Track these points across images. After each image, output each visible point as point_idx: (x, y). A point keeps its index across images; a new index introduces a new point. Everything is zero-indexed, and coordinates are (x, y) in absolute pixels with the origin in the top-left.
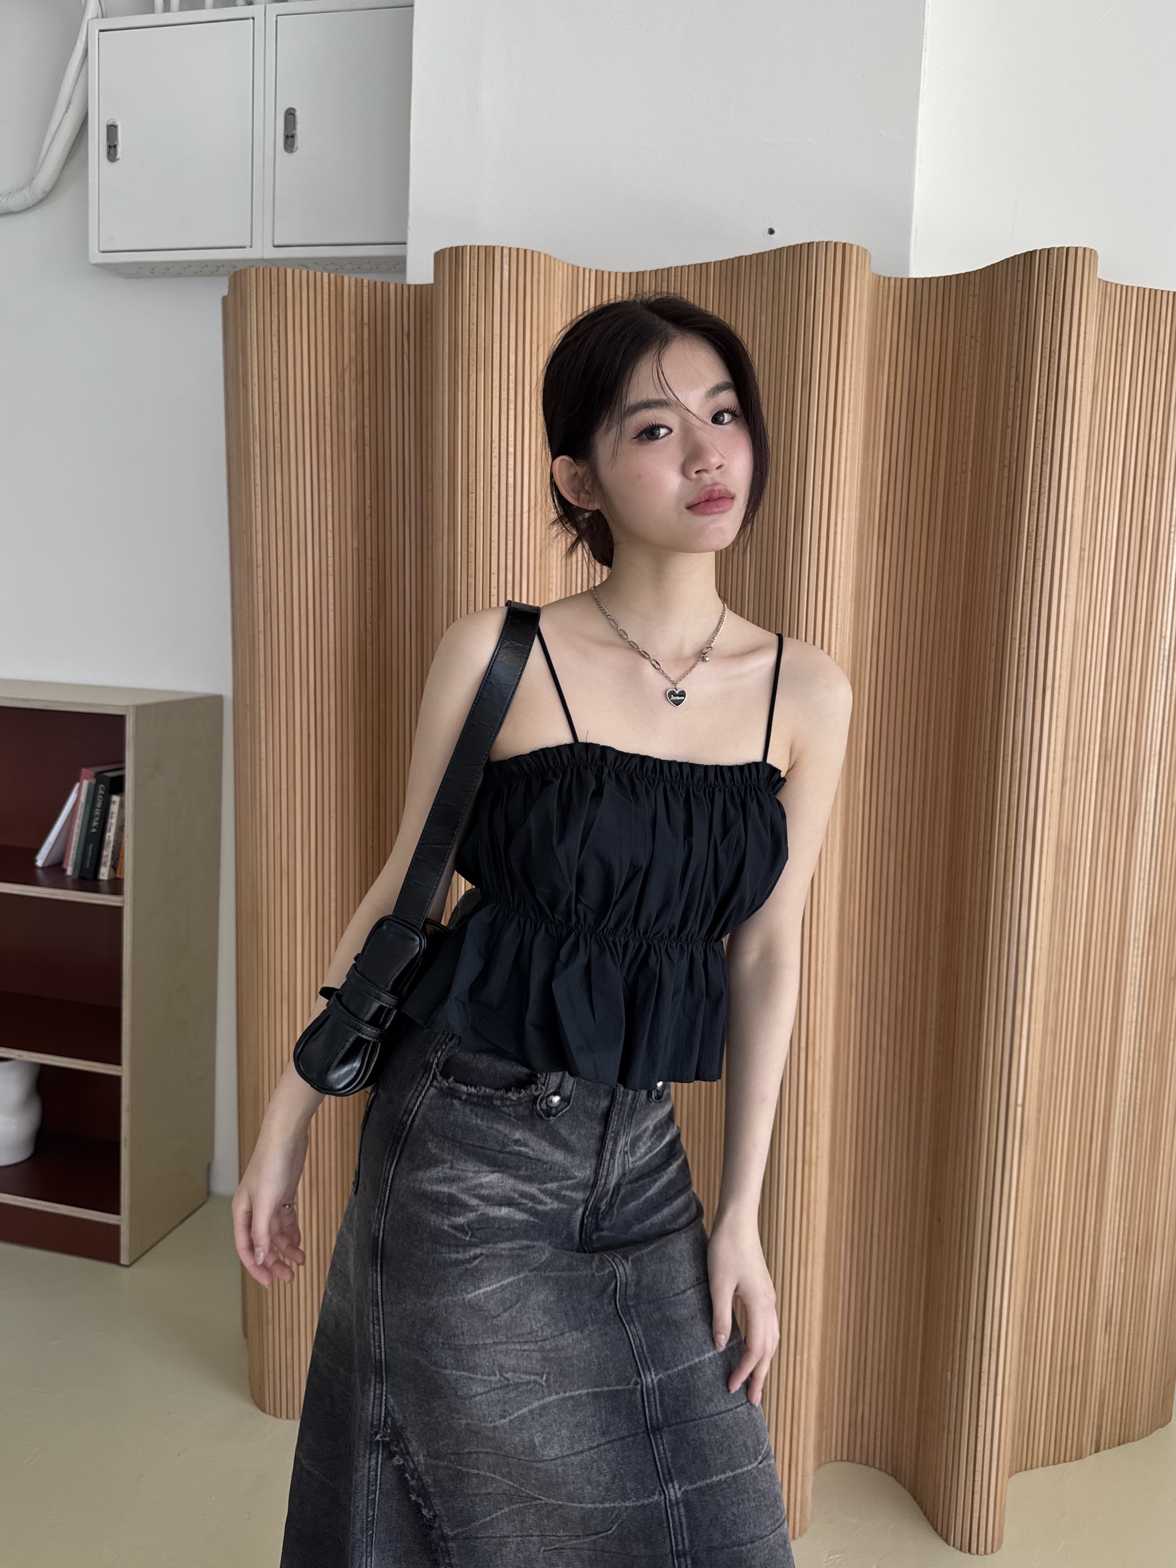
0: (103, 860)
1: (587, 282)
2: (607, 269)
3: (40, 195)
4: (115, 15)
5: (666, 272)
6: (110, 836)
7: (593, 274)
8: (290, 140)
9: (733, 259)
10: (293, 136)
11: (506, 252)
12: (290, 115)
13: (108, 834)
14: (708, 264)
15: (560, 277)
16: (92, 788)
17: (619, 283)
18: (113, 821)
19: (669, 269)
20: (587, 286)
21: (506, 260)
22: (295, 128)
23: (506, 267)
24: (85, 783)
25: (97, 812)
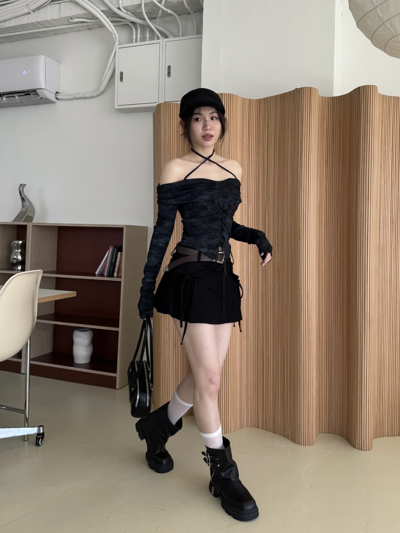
0: (115, 270)
1: (246, 102)
2: (252, 98)
3: (101, 92)
4: (122, 44)
5: (267, 99)
6: (117, 264)
7: (248, 100)
8: (169, 74)
9: (283, 94)
10: (170, 73)
11: (226, 95)
12: (169, 67)
13: (117, 263)
14: (277, 95)
15: (239, 101)
16: (113, 250)
17: (255, 102)
18: (118, 260)
19: (268, 97)
20: (246, 103)
21: (226, 96)
22: (170, 71)
23: (226, 98)
24: (111, 249)
25: (114, 257)
